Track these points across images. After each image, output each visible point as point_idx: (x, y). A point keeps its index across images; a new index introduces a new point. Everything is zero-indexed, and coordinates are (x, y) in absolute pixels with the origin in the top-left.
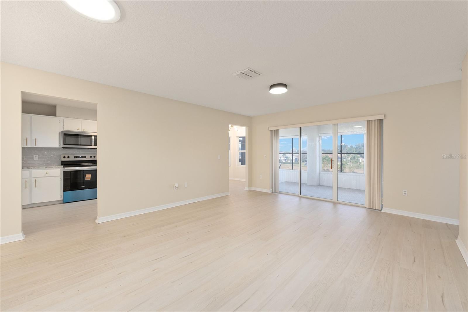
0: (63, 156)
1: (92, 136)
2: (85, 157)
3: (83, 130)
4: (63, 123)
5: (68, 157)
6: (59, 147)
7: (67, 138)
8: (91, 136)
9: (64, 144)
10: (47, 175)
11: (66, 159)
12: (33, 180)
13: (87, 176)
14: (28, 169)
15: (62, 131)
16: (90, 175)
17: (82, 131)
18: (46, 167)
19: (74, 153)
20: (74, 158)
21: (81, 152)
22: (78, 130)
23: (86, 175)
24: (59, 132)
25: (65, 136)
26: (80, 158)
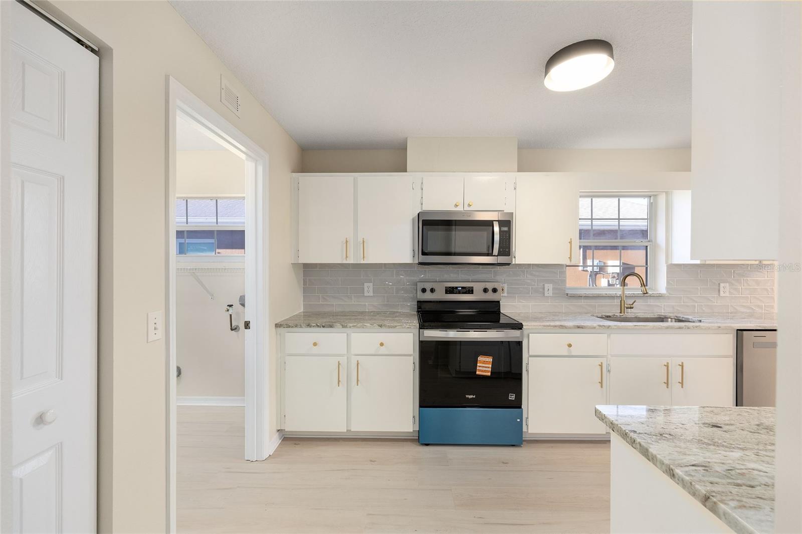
0: (420, 286)
1: (492, 221)
2: (470, 291)
3: (469, 205)
4: (422, 189)
5: (432, 290)
6: (412, 262)
7: (429, 233)
8: (490, 224)
9: (424, 254)
10: (383, 350)
11: (428, 296)
12: (354, 361)
13: (481, 362)
14: (344, 329)
15: (418, 214)
16: (490, 359)
17: (467, 208)
18: (381, 326)
19: (446, 277)
20: (446, 293)
21: (462, 276)
22: (456, 206)
23: (480, 358)
24: (412, 218)
25: (424, 227)
26: (459, 292)
